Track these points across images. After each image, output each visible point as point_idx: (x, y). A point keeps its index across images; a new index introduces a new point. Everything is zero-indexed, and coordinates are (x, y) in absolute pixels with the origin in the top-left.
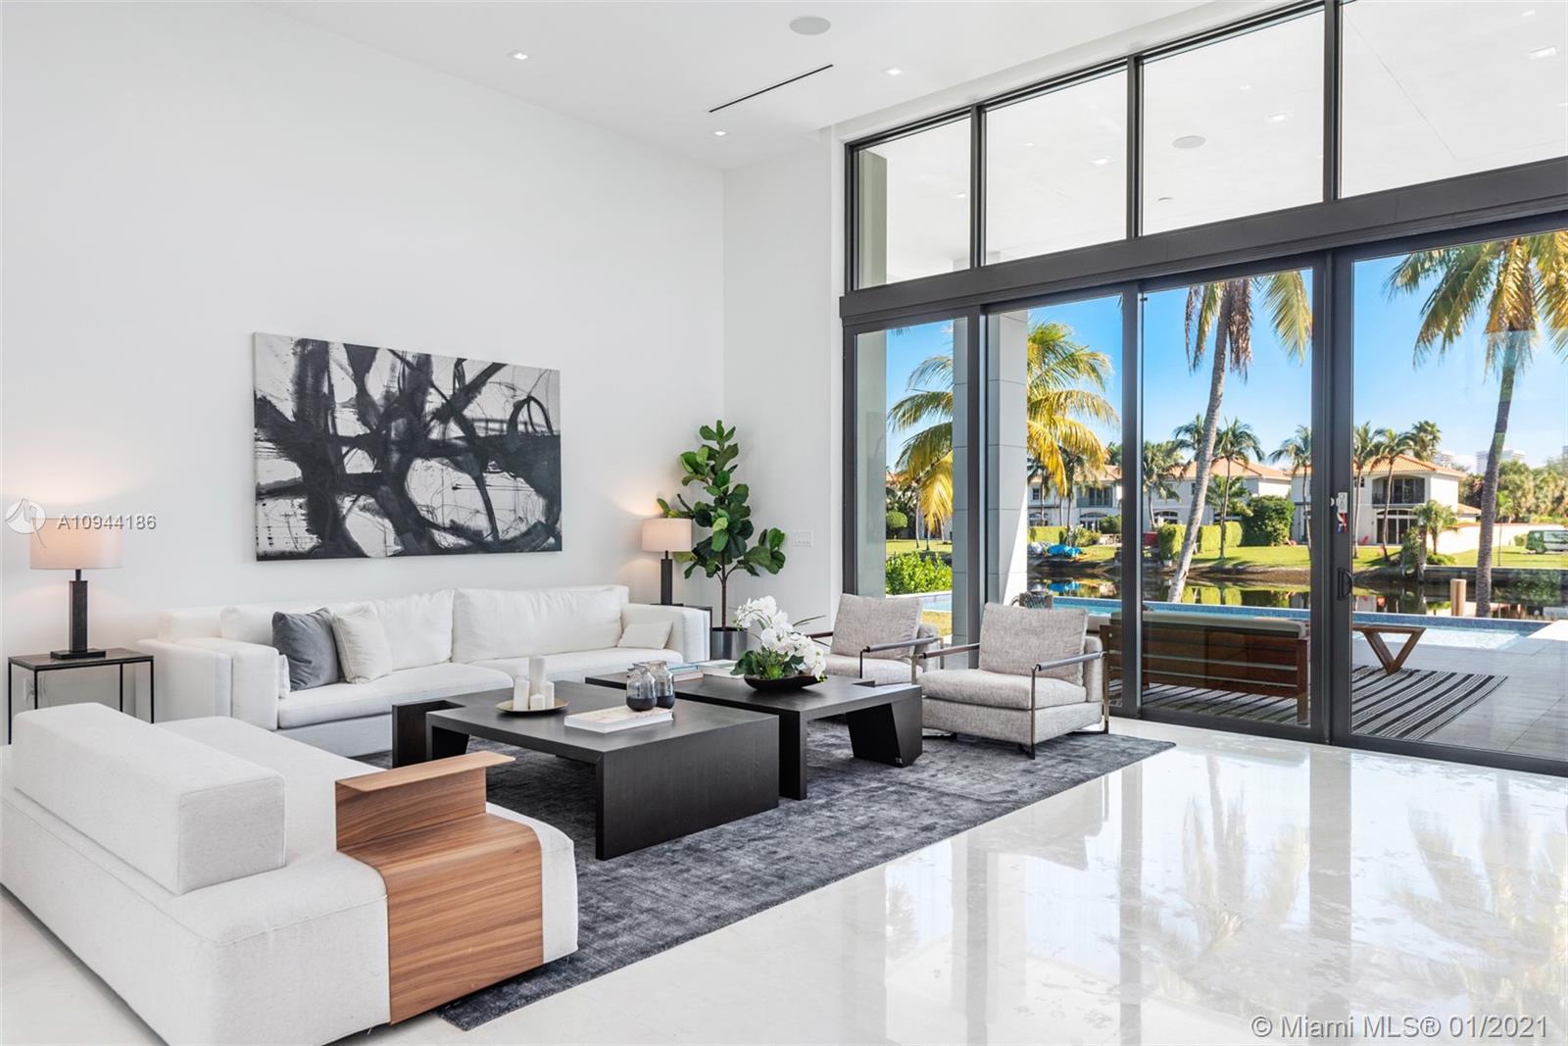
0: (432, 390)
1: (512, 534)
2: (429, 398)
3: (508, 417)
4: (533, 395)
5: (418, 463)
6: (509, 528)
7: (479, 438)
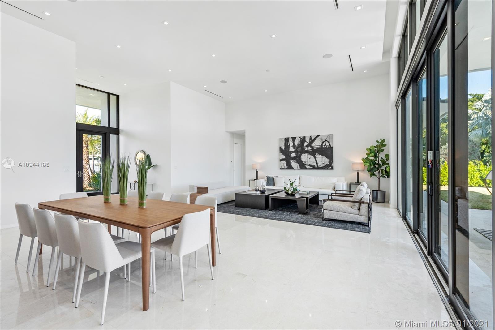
0: (306, 142)
2: (305, 143)
3: (320, 145)
4: (326, 140)
5: (303, 154)
6: (321, 165)
7: (314, 149)
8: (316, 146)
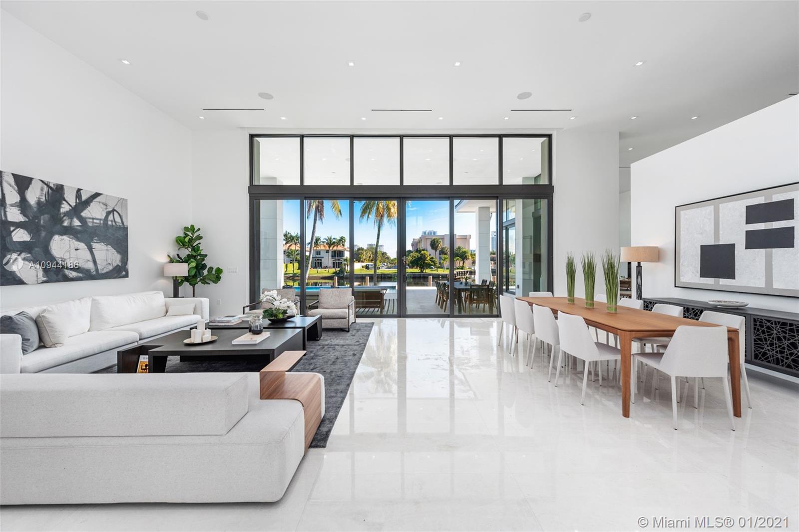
0: (64, 202)
1: (105, 271)
2: (63, 206)
3: (103, 218)
4: (115, 209)
5: (56, 237)
6: (103, 267)
7: (89, 226)
8: (93, 219)
